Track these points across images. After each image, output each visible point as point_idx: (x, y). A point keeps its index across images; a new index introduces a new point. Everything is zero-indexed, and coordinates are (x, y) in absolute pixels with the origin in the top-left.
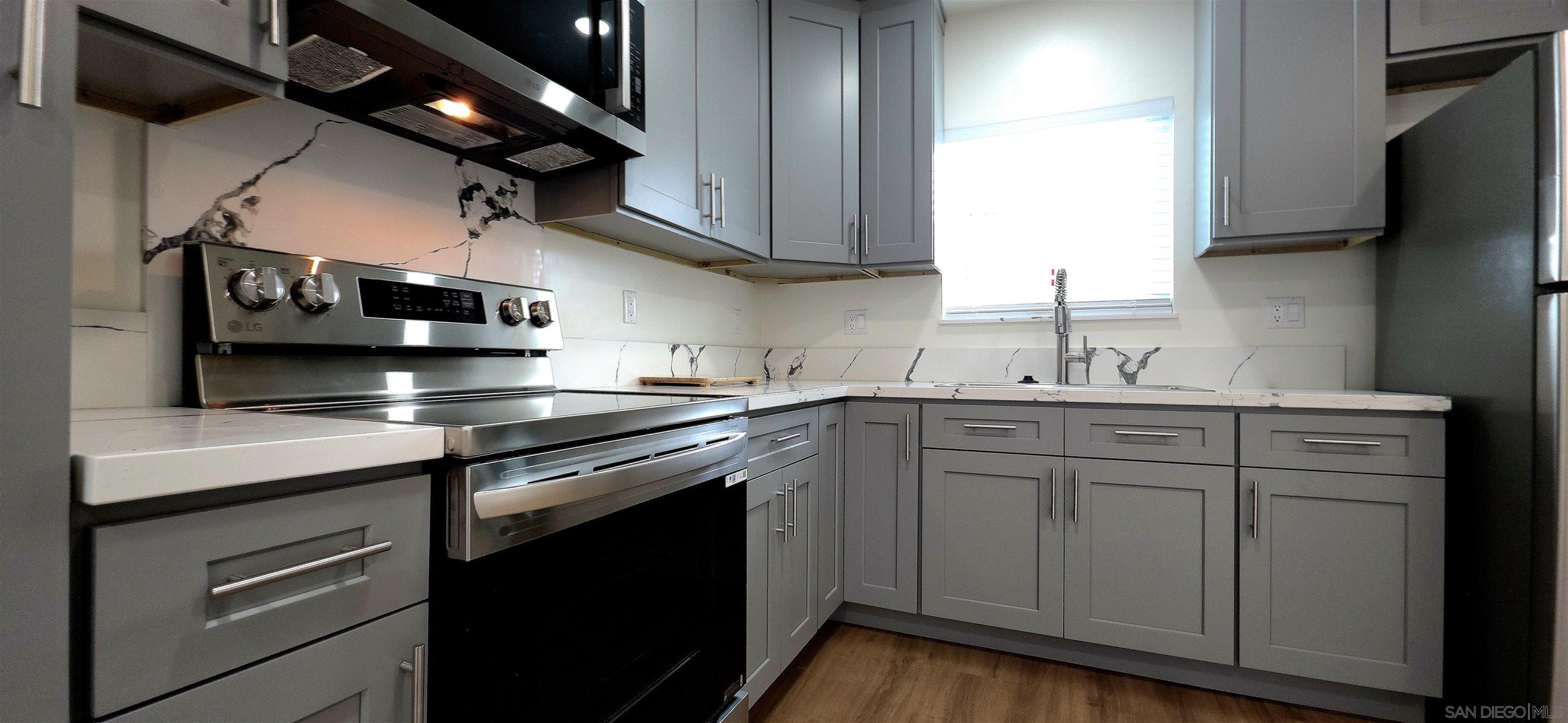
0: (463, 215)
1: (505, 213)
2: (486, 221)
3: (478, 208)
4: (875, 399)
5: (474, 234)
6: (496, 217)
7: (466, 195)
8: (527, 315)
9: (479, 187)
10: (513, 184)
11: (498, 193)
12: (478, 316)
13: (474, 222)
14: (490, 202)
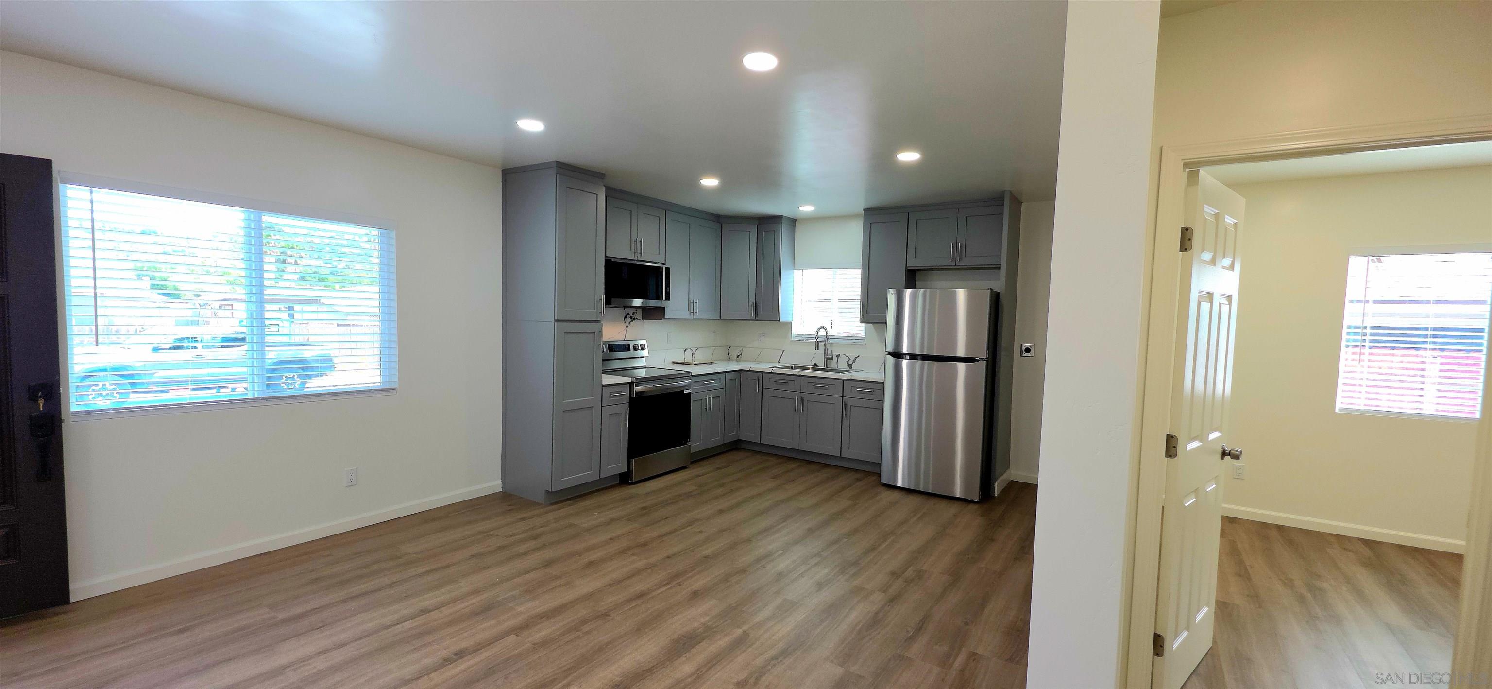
0: (625, 322)
1: (634, 319)
2: (630, 323)
3: (628, 320)
4: (749, 371)
5: (627, 327)
6: (632, 321)
7: (626, 317)
8: (640, 349)
9: (628, 314)
10: (636, 310)
11: (633, 314)
12: (629, 350)
13: (627, 324)
14: (631, 317)
